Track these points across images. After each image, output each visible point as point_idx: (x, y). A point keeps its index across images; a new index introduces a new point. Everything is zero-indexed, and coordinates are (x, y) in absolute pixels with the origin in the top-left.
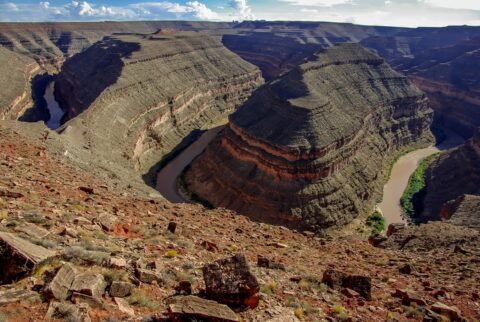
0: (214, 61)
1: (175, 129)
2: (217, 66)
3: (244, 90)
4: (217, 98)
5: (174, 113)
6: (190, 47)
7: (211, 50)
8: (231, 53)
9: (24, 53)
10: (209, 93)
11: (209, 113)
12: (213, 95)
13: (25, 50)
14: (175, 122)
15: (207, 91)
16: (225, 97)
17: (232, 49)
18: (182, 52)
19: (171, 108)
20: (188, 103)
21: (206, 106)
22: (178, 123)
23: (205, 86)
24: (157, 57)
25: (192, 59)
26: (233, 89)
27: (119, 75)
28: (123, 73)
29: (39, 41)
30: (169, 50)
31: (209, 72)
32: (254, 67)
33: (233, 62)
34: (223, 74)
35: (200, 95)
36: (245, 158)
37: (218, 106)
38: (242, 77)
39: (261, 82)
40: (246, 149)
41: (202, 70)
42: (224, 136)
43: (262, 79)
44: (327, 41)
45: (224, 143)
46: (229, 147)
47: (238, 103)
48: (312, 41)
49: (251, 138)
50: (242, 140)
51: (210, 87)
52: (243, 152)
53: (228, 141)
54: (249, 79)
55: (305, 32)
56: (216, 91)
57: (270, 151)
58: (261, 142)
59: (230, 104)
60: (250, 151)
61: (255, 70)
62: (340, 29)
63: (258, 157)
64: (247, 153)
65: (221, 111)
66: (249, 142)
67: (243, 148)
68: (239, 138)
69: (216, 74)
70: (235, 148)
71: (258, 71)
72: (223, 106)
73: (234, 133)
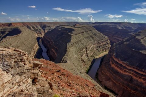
0: (95, 35)
1: (87, 58)
2: (96, 36)
3: (105, 44)
4: (97, 47)
5: (87, 52)
6: (87, 30)
7: (93, 31)
8: (99, 32)
9: (33, 31)
10: (95, 45)
11: (95, 52)
12: (96, 46)
13: (34, 30)
14: (88, 55)
15: (94, 45)
16: (100, 47)
18: (86, 32)
19: (87, 51)
20: (90, 49)
21: (94, 50)
22: (88, 56)
24: (80, 33)
25: (89, 34)
26: (102, 44)
27: (71, 39)
28: (72, 39)
29: (37, 27)
30: (82, 31)
31: (94, 38)
32: (106, 37)
33: (100, 35)
34: (99, 39)
35: (93, 46)
36: (126, 73)
37: (98, 50)
38: (104, 40)
39: (109, 42)
40: (127, 70)
41: (92, 38)
42: (113, 63)
43: (109, 41)
44: (125, 28)
45: (113, 66)
46: (116, 68)
47: (103, 48)
48: (120, 28)
49: (129, 66)
50: (123, 66)
51: (95, 43)
52: (125, 71)
53: (116, 66)
54: (106, 41)
55: (117, 25)
56: (97, 44)
57: (139, 72)
58: (134, 68)
59: (101, 49)
60: (129, 71)
61: (107, 38)
62: (128, 24)
63: (133, 74)
64: (127, 72)
65: (99, 51)
66: (127, 67)
67: (125, 69)
68: (121, 65)
69: (97, 39)
70: (121, 69)
71: (108, 38)
72: (99, 50)
73: (118, 63)
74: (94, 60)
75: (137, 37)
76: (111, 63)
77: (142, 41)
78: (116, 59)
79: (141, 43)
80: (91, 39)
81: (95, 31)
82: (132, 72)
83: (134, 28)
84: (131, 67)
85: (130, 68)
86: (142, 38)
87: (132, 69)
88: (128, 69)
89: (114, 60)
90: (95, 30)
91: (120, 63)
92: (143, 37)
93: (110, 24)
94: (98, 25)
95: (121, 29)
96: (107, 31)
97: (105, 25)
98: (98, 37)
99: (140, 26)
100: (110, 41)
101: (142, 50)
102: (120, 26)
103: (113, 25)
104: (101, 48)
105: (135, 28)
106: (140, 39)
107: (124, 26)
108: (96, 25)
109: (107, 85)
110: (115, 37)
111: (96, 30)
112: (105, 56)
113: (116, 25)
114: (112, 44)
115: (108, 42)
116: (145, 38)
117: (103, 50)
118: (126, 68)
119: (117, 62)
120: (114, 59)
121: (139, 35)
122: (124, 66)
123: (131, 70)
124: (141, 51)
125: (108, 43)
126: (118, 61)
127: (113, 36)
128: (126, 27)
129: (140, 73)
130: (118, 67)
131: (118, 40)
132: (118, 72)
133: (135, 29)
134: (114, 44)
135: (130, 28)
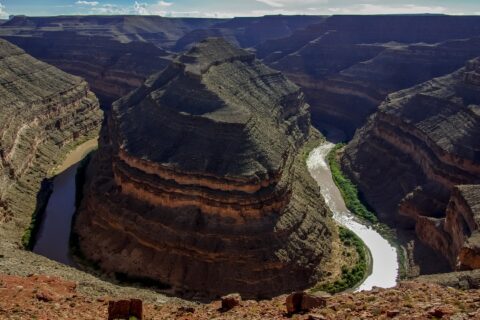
0: (23, 74)
1: (14, 183)
3: (78, 111)
4: (47, 128)
5: (7, 159)
7: (12, 59)
8: (40, 62)
10: (36, 122)
11: (44, 150)
12: (41, 124)
14: (12, 172)
15: (32, 120)
16: (58, 124)
17: (38, 56)
20: (17, 141)
21: (38, 141)
22: (16, 173)
23: (29, 113)
26: (64, 112)
31: (26, 92)
32: (78, 78)
33: (50, 73)
34: (48, 93)
35: (25, 126)
36: (179, 203)
37: (52, 138)
38: (70, 93)
39: (92, 98)
40: (178, 191)
41: (15, 90)
42: (126, 180)
43: (91, 93)
44: (141, 39)
45: (128, 188)
46: (140, 193)
47: (76, 129)
48: (124, 39)
49: (181, 175)
50: (163, 179)
51: (34, 114)
52: (173, 196)
53: (138, 185)
54: (80, 95)
55: (113, 29)
56: (43, 117)
57: (216, 186)
58: (198, 177)
59: (68, 133)
60: (186, 192)
61: (81, 83)
62: (149, 23)
63: (200, 198)
64: (181, 196)
65: (59, 144)
66: (178, 180)
67: (171, 190)
68: (156, 177)
69: (37, 93)
70: (158, 193)
71: (85, 83)
72: (59, 138)
73: (143, 172)
74: (47, 187)
75: (189, 68)
76: (118, 180)
77: (205, 80)
78: (135, 161)
79: (204, 86)
80: (9, 95)
81: (23, 60)
82: (196, 193)
83: (173, 37)
84: (190, 177)
85: (188, 182)
86: (203, 67)
87: (194, 181)
88: (183, 187)
89: (127, 167)
90: (18, 54)
91: (149, 170)
92: (206, 64)
93: (82, 26)
94: (32, 32)
95: (130, 43)
96: (75, 53)
97: (60, 28)
98: (42, 85)
99: (190, 29)
100: (97, 95)
101: (211, 110)
102: (121, 30)
103: (96, 26)
104: (67, 129)
105: (177, 34)
106: (199, 73)
107: (138, 29)
108: (22, 32)
109: (123, 267)
110: (113, 78)
111: (27, 56)
112: (88, 159)
113: (106, 27)
114: (105, 105)
115: (90, 100)
116: (212, 69)
117: (75, 135)
118: (176, 185)
119: (138, 170)
120: (126, 160)
121: (192, 61)
122: (167, 178)
123: (191, 187)
124: (209, 116)
125: (89, 106)
126: (142, 168)
127: (103, 75)
128: (145, 35)
129: (219, 190)
130: (146, 189)
131: (128, 88)
132: (153, 207)
133: (177, 38)
134: (115, 106)
135: (160, 37)
